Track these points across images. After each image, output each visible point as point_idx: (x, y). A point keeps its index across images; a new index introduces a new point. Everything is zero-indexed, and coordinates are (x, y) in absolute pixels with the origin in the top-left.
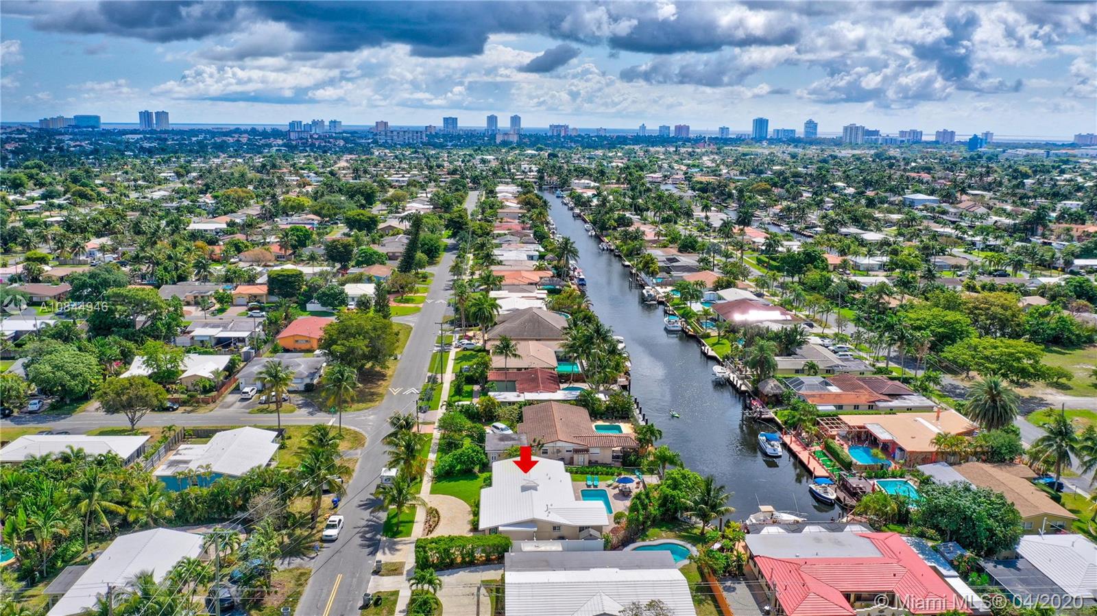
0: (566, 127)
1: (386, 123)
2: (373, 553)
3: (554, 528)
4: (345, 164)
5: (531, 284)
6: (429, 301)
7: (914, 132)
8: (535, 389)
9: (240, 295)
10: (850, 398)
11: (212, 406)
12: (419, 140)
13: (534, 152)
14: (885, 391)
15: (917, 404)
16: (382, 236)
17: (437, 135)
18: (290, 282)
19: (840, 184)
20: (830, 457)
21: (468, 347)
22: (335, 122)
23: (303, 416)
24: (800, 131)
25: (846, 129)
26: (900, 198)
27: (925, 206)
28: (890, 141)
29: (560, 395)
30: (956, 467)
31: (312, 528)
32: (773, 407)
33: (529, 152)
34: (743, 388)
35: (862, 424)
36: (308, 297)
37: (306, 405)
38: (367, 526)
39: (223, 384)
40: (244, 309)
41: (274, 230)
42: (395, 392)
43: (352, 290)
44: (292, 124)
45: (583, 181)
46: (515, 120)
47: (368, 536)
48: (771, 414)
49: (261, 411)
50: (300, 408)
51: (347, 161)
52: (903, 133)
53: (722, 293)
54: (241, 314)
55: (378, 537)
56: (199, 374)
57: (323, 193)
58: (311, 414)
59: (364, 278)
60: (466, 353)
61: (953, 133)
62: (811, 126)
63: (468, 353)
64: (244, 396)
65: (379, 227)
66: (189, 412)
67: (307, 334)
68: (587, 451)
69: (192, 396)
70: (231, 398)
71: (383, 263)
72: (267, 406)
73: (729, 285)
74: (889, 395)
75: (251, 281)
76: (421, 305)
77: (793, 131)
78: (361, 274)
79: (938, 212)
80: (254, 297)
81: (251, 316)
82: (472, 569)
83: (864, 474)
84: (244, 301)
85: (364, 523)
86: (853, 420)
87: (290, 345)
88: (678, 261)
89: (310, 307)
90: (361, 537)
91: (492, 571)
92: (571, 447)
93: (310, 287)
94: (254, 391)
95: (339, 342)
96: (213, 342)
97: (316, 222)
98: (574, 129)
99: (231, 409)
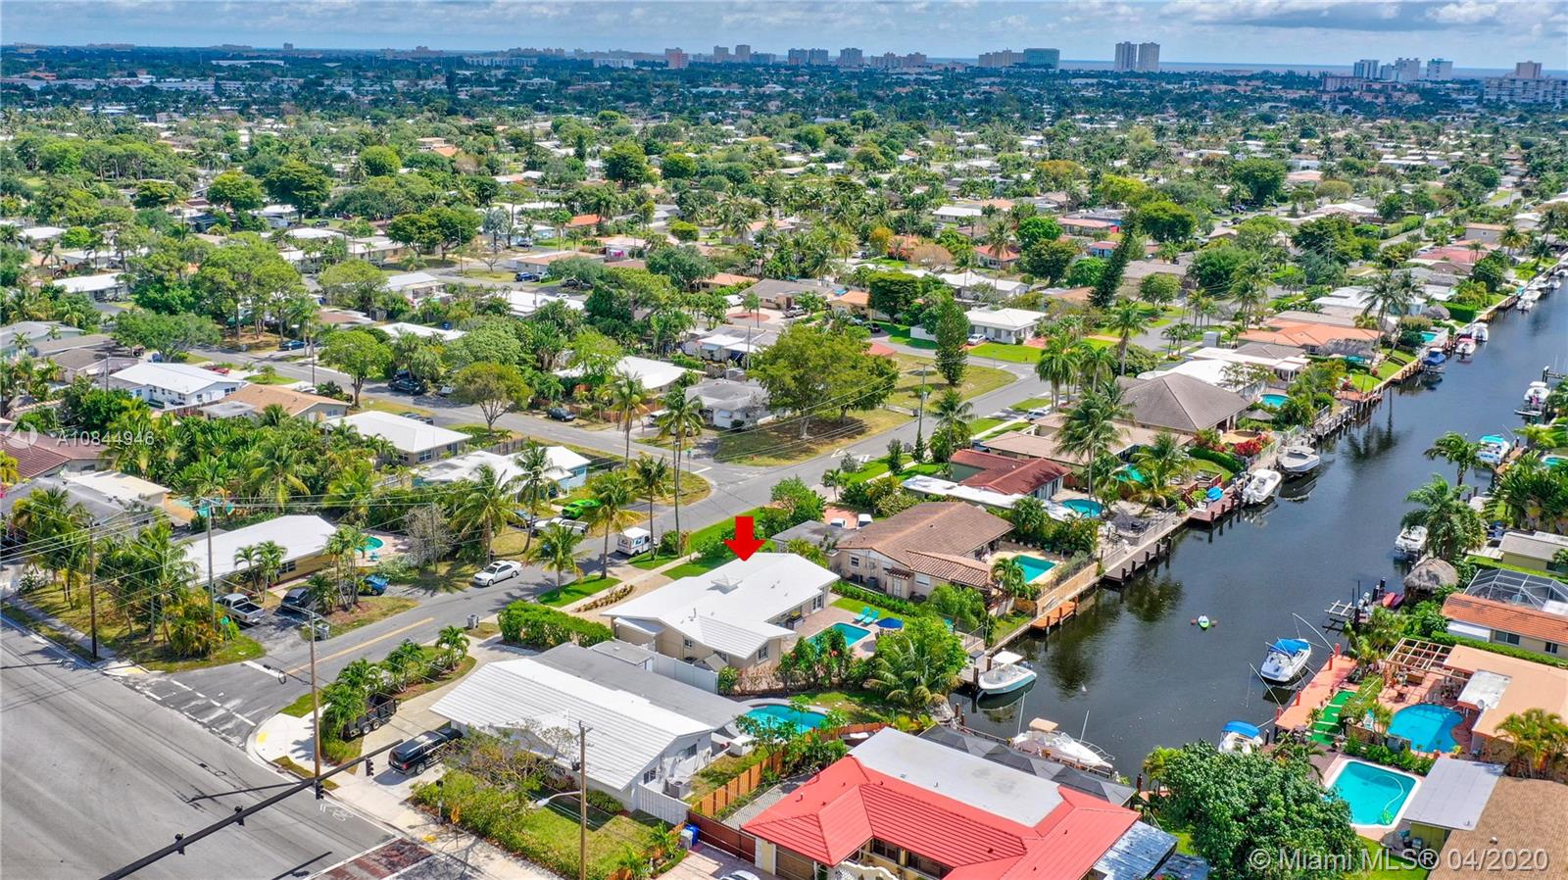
1: (1540, 66)
3: (686, 643)
5: (1305, 346)
9: (841, 304)
22: (1439, 62)
37: (708, 446)
44: (1359, 66)
47: (520, 593)
49: (650, 442)
55: (530, 597)
68: (908, 575)
69: (596, 409)
80: (858, 308)
83: (1343, 745)
92: (888, 563)
96: (725, 354)
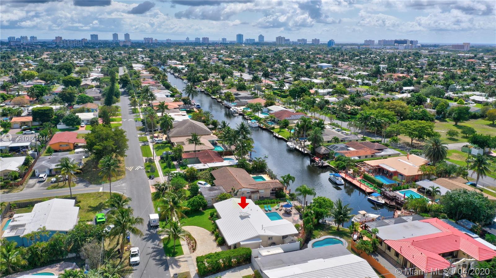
0: (152, 39)
1: (61, 38)
2: (167, 269)
3: (269, 238)
4: (46, 56)
5: (175, 108)
6: (125, 120)
7: (303, 40)
8: (211, 161)
9: (15, 123)
10: (363, 153)
11: (21, 187)
12: (81, 45)
13: (141, 50)
14: (376, 148)
15: (393, 153)
16: (84, 89)
17: (88, 43)
18: (46, 114)
19: (288, 60)
20: (368, 182)
21: (159, 142)
22: (33, 37)
23: (81, 188)
24: (257, 40)
25: (277, 38)
26: (316, 65)
27: (328, 68)
28: (294, 43)
29: (226, 163)
30: (434, 181)
31: (121, 258)
32: (326, 160)
33: (139, 49)
34: (306, 152)
35: (377, 165)
36: (57, 122)
37: (81, 181)
38: (154, 252)
39: (25, 174)
40: (19, 130)
41: (22, 89)
42: (131, 169)
43: (83, 116)
44: (10, 38)
45: (173, 61)
46: (127, 36)
47: (158, 258)
48: (326, 163)
49: (55, 187)
50: (78, 183)
51: (47, 55)
52: (299, 40)
53: (270, 108)
54: (18, 133)
55: (164, 258)
56: (8, 169)
57: (42, 69)
58: (86, 186)
59: (85, 110)
60: (158, 145)
61: (319, 40)
62: (261, 37)
63: (160, 145)
64: (40, 180)
65: (81, 85)
66: (7, 193)
67: (66, 141)
68: (258, 192)
69: (7, 183)
70: (32, 181)
71: (92, 102)
72: (56, 184)
73: (272, 104)
74: (378, 150)
75: (19, 115)
76: (121, 122)
77: (254, 40)
78: (83, 108)
79: (334, 71)
80: (24, 123)
81: (25, 134)
82: (233, 270)
83: (391, 189)
84: (18, 126)
85: (151, 250)
86: (373, 163)
87: (57, 148)
88: (240, 95)
89: (59, 127)
90: (154, 259)
91: (245, 270)
92: (249, 190)
93: (58, 116)
94: (46, 176)
95: (98, 144)
96: (8, 149)
97: (43, 84)
98: (156, 40)
99: (34, 188)
